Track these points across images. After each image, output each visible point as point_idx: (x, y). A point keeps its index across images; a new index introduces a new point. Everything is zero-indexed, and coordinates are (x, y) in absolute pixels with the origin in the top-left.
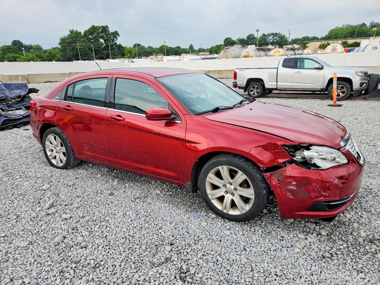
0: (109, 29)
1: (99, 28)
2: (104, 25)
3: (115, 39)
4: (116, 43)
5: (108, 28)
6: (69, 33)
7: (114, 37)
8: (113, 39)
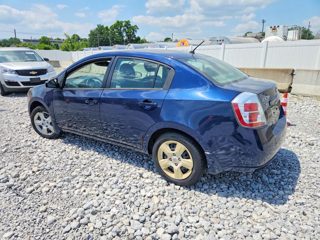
0: (130, 24)
1: (121, 23)
2: (127, 20)
3: (135, 32)
4: (135, 36)
5: (130, 22)
6: (97, 27)
7: (134, 30)
8: (133, 32)
